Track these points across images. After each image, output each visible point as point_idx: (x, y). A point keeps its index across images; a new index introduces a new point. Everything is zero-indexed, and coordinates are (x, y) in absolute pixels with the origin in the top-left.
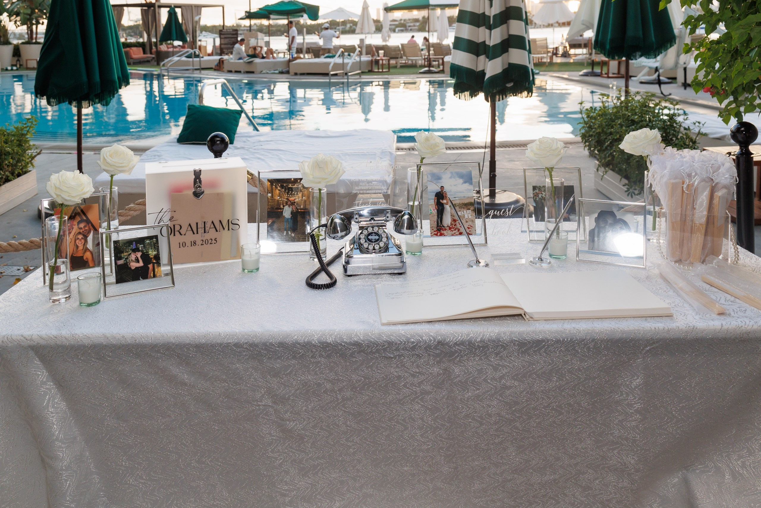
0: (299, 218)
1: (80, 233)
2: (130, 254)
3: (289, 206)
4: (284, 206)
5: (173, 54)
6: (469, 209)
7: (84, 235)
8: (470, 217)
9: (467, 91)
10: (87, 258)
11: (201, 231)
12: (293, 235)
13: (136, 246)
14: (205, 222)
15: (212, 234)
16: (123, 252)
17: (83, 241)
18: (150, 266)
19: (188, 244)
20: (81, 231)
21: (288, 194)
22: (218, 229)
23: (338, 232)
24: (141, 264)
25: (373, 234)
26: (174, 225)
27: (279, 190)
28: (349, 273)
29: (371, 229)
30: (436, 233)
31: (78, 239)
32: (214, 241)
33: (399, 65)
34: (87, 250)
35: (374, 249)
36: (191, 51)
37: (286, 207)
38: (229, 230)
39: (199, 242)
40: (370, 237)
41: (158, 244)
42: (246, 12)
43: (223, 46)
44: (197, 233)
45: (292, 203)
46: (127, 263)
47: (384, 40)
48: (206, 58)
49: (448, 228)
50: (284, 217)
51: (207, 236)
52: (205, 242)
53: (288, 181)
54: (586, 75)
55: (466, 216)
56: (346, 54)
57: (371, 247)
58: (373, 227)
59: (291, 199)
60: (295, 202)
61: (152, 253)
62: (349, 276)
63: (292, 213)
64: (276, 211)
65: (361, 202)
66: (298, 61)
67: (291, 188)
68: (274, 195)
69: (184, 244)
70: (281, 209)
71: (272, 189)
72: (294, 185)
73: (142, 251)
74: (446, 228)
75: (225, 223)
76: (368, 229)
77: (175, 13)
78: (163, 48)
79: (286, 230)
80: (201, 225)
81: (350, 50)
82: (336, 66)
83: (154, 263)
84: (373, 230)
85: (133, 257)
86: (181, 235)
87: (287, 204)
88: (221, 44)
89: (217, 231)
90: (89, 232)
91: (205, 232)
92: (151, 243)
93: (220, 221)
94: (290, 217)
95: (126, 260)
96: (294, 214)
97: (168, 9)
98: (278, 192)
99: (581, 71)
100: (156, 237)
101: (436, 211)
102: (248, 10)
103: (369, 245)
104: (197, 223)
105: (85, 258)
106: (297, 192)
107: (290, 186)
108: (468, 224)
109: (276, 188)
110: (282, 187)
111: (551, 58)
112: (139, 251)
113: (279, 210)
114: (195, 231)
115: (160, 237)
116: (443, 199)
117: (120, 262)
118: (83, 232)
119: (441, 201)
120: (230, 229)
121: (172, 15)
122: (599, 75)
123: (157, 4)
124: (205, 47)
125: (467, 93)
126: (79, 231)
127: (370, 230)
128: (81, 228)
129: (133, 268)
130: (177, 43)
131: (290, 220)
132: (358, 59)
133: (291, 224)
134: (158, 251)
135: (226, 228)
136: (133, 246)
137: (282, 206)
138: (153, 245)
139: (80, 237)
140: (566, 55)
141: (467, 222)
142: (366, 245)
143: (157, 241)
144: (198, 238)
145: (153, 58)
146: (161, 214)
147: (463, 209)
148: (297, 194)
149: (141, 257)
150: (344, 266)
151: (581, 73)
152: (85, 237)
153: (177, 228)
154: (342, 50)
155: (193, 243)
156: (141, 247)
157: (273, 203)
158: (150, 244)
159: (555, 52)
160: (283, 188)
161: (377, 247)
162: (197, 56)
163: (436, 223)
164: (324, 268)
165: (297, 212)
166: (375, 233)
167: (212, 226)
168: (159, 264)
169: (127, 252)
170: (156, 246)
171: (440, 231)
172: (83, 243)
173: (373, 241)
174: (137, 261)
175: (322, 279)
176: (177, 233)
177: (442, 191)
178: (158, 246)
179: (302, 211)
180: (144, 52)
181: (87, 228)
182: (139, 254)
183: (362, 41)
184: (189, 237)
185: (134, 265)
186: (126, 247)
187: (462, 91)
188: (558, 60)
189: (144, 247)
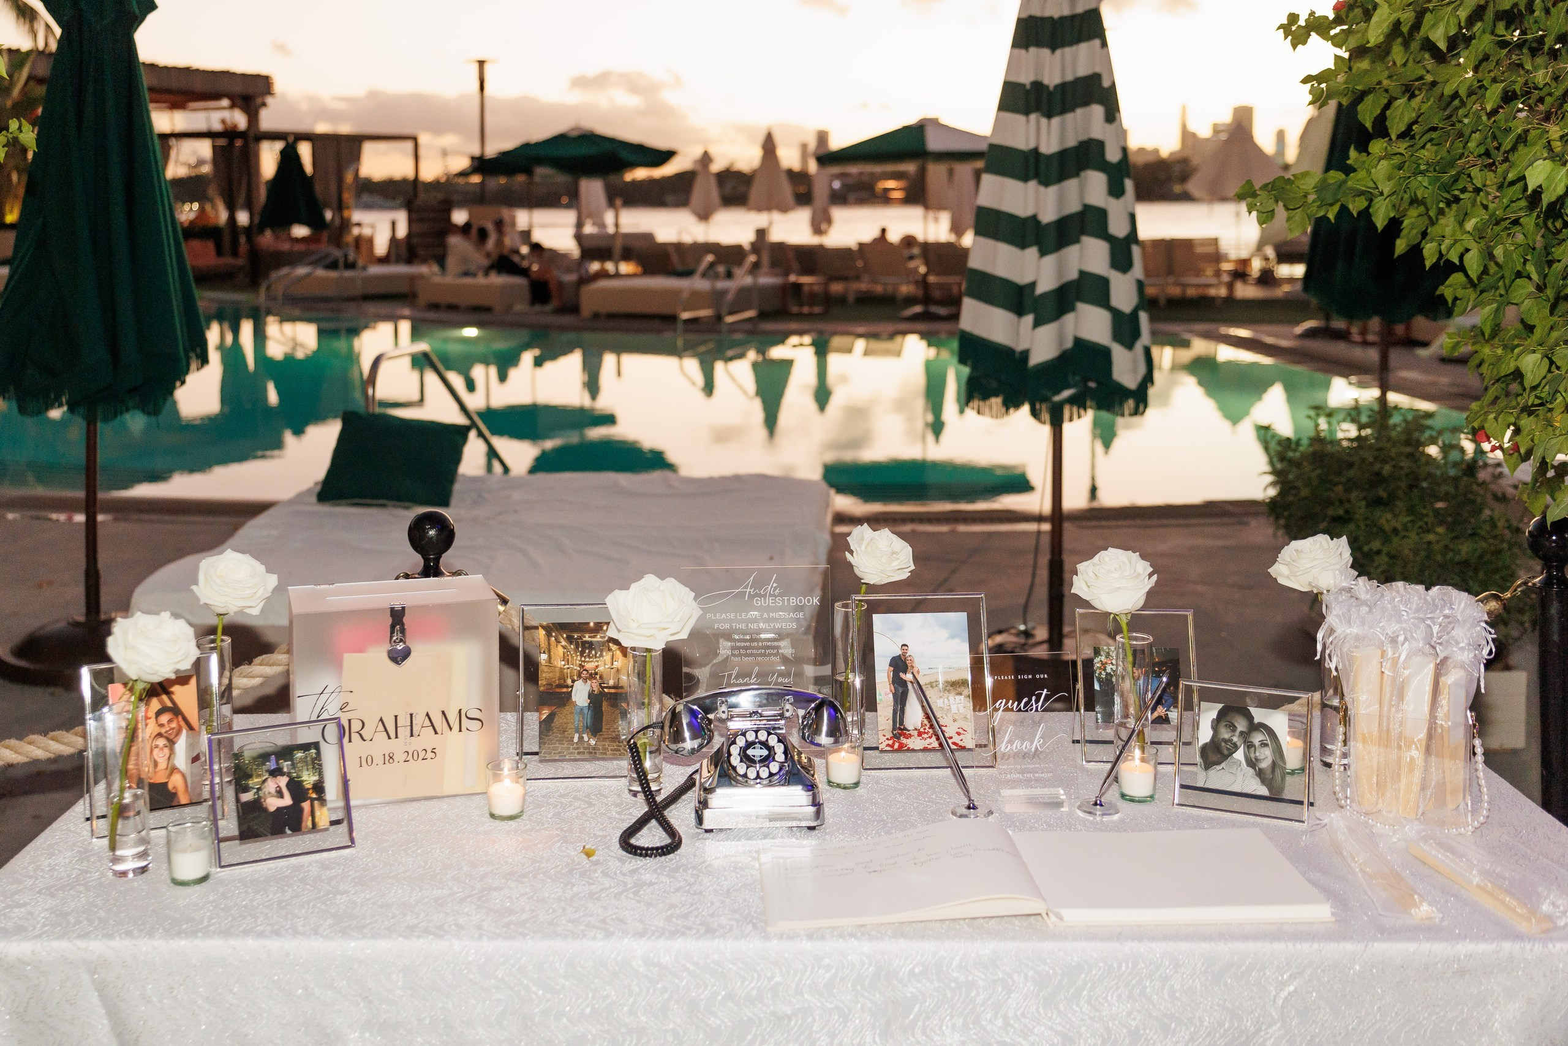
0: (605, 707)
1: (160, 735)
2: (266, 779)
3: (585, 680)
4: (573, 681)
5: (292, 259)
6: (961, 694)
7: (168, 739)
8: (962, 710)
9: (997, 395)
10: (174, 788)
11: (404, 732)
12: (593, 742)
13: (277, 764)
14: (411, 715)
15: (426, 739)
16: (250, 776)
17: (167, 751)
18: (306, 805)
19: (378, 759)
20: (163, 731)
21: (582, 655)
22: (438, 730)
23: (683, 740)
24: (287, 801)
25: (758, 745)
26: (350, 720)
27: (564, 647)
28: (707, 825)
29: (754, 734)
30: (890, 742)
31: (157, 746)
32: (430, 755)
33: (851, 298)
34: (173, 770)
35: (758, 777)
36: (337, 253)
37: (579, 684)
38: (460, 731)
39: (400, 756)
40: (750, 752)
41: (320, 760)
42: (473, 158)
43: (415, 241)
44: (397, 737)
45: (591, 675)
46: (259, 798)
47: (818, 230)
48: (375, 270)
49: (916, 733)
50: (574, 704)
51: (416, 744)
52: (411, 756)
53: (582, 627)
54: (1310, 334)
55: (954, 708)
56: (721, 269)
57: (752, 774)
58: (756, 732)
59: (589, 666)
60: (596, 674)
61: (309, 779)
62: (707, 831)
63: (591, 695)
64: (558, 690)
65: (735, 673)
66: (603, 284)
67: (591, 643)
68: (553, 656)
69: (370, 760)
70: (567, 687)
71: (549, 644)
72: (594, 637)
73: (289, 774)
74: (912, 732)
75: (453, 718)
76: (748, 734)
77: (297, 158)
78: (267, 239)
79: (577, 731)
80: (404, 721)
81: (730, 256)
82: (696, 299)
83: (312, 800)
84: (757, 737)
85: (271, 786)
86: (364, 740)
87: (579, 676)
88: (409, 236)
89: (436, 733)
90: (178, 733)
91: (412, 735)
92: (306, 757)
93: (443, 713)
94: (587, 705)
95: (257, 793)
96: (596, 699)
97: (279, 145)
98: (561, 650)
99: (1298, 323)
100: (316, 745)
101: (891, 696)
102: (477, 152)
103: (747, 768)
104: (396, 717)
105: (170, 787)
106: (602, 651)
107: (587, 638)
108: (957, 725)
109: (558, 642)
110: (570, 639)
111: (1230, 286)
112: (282, 774)
113: (565, 690)
114: (392, 734)
115: (323, 745)
116: (905, 672)
117: (246, 797)
118: (166, 732)
119: (902, 675)
120: (463, 728)
121: (289, 158)
122: (1342, 336)
123: (252, 133)
124: (370, 241)
125: (996, 402)
126: (158, 730)
127: (751, 737)
128: (162, 725)
129: (272, 809)
130: (300, 231)
131: (586, 711)
132: (748, 280)
133: (588, 720)
134: (321, 774)
135: (456, 727)
136: (271, 765)
137: (569, 682)
138: (310, 762)
139: (161, 742)
140: (1267, 278)
141: (955, 721)
142: (741, 769)
143: (318, 753)
144: (396, 747)
145: (242, 268)
146: (324, 697)
147: (947, 694)
148: (601, 655)
149: (288, 786)
150: (697, 811)
151: (1299, 329)
152: (171, 743)
153: (357, 726)
154: (710, 258)
155: (387, 758)
156: (286, 765)
157: (551, 675)
158: (304, 760)
159: (1240, 273)
160: (571, 643)
161: (764, 773)
162: (351, 266)
163: (891, 722)
164: (656, 812)
165: (602, 694)
166: (761, 743)
167: (427, 723)
168: (322, 801)
169: (259, 776)
170: (316, 764)
171: (899, 739)
172: (167, 756)
173: (757, 759)
174: (280, 794)
175: (652, 836)
176: (355, 737)
177: (904, 654)
178: (321, 765)
179: (612, 691)
180: (219, 252)
181: (174, 725)
182: (283, 781)
183: (761, 233)
184: (380, 745)
185: (273, 804)
186: (258, 765)
187: (985, 397)
188: (1245, 291)
189: (293, 765)
